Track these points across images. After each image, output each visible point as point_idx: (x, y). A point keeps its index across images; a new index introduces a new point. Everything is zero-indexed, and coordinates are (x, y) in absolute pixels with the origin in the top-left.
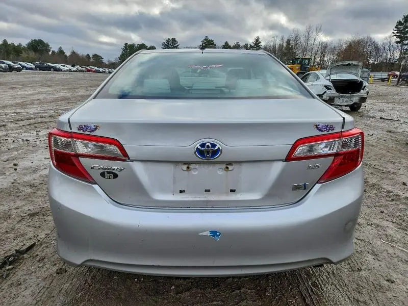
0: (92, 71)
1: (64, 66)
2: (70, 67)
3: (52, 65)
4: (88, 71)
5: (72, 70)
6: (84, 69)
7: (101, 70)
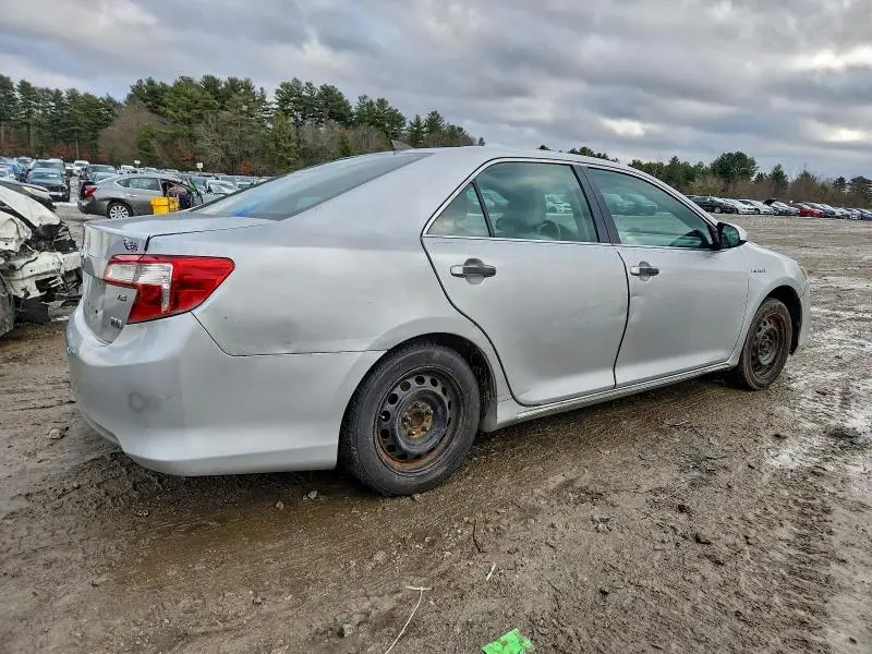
0: (812, 214)
1: (746, 203)
2: (759, 205)
3: (721, 200)
4: (804, 213)
5: (762, 211)
6: (794, 209)
7: (838, 211)
